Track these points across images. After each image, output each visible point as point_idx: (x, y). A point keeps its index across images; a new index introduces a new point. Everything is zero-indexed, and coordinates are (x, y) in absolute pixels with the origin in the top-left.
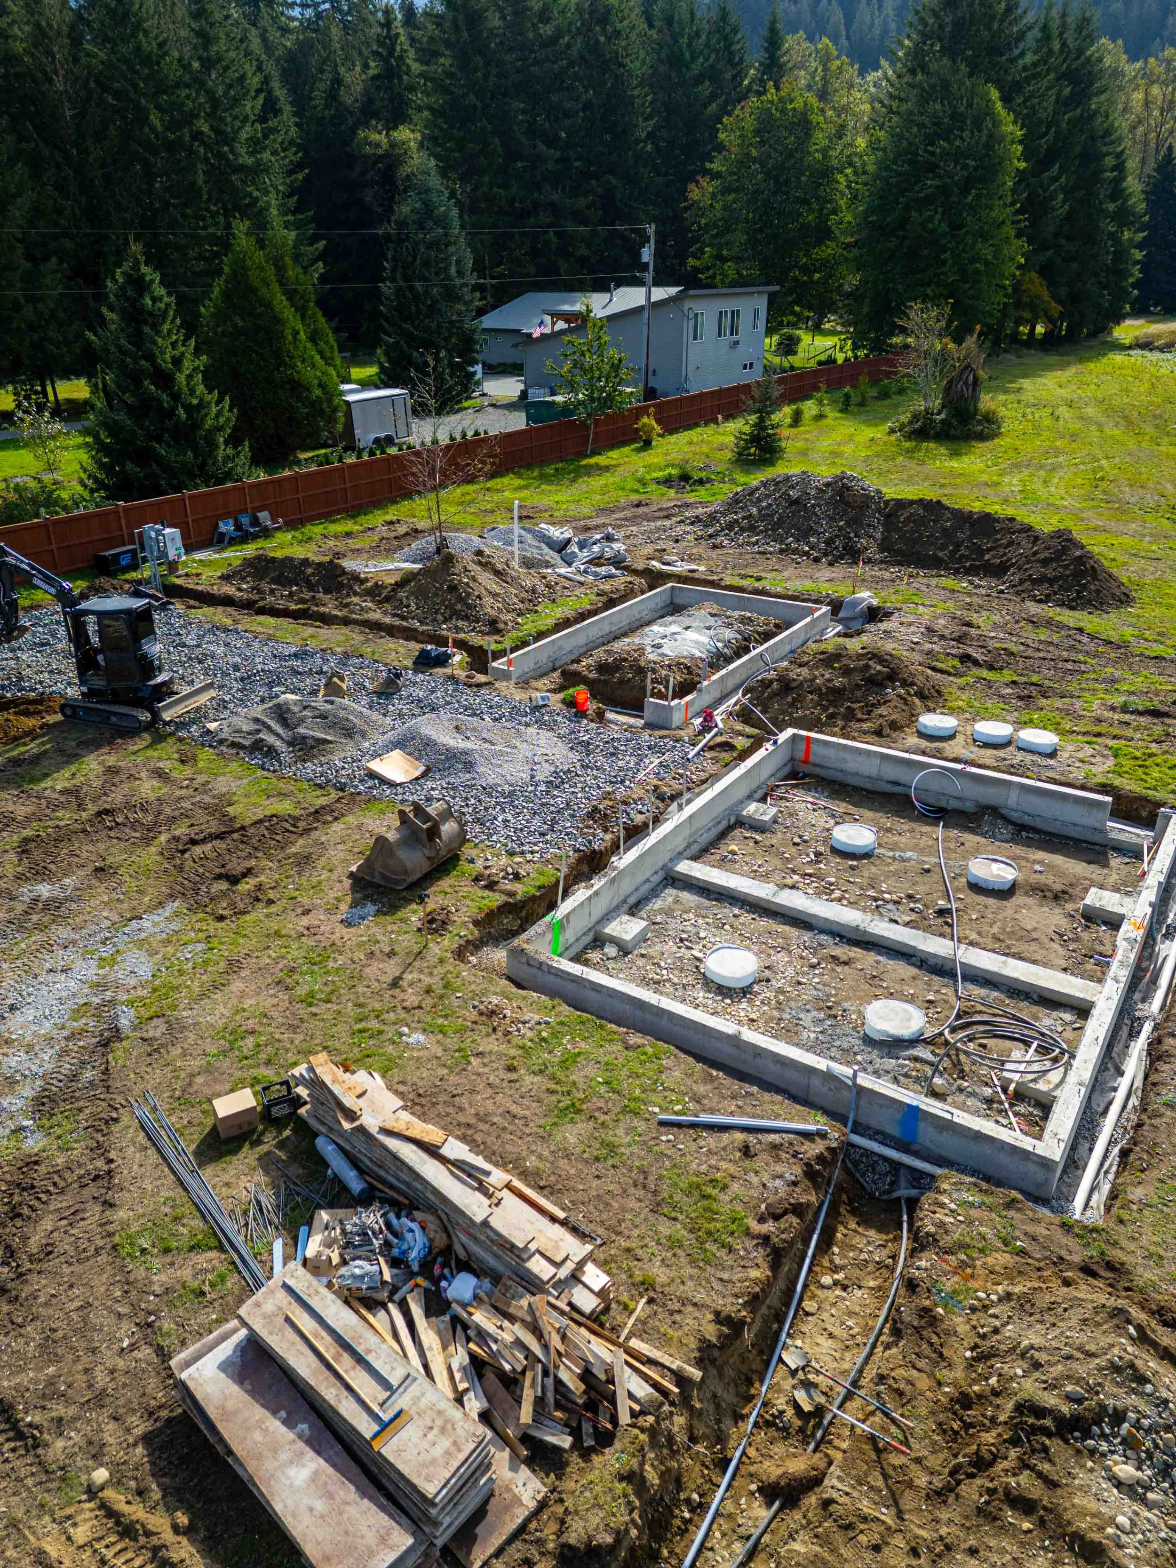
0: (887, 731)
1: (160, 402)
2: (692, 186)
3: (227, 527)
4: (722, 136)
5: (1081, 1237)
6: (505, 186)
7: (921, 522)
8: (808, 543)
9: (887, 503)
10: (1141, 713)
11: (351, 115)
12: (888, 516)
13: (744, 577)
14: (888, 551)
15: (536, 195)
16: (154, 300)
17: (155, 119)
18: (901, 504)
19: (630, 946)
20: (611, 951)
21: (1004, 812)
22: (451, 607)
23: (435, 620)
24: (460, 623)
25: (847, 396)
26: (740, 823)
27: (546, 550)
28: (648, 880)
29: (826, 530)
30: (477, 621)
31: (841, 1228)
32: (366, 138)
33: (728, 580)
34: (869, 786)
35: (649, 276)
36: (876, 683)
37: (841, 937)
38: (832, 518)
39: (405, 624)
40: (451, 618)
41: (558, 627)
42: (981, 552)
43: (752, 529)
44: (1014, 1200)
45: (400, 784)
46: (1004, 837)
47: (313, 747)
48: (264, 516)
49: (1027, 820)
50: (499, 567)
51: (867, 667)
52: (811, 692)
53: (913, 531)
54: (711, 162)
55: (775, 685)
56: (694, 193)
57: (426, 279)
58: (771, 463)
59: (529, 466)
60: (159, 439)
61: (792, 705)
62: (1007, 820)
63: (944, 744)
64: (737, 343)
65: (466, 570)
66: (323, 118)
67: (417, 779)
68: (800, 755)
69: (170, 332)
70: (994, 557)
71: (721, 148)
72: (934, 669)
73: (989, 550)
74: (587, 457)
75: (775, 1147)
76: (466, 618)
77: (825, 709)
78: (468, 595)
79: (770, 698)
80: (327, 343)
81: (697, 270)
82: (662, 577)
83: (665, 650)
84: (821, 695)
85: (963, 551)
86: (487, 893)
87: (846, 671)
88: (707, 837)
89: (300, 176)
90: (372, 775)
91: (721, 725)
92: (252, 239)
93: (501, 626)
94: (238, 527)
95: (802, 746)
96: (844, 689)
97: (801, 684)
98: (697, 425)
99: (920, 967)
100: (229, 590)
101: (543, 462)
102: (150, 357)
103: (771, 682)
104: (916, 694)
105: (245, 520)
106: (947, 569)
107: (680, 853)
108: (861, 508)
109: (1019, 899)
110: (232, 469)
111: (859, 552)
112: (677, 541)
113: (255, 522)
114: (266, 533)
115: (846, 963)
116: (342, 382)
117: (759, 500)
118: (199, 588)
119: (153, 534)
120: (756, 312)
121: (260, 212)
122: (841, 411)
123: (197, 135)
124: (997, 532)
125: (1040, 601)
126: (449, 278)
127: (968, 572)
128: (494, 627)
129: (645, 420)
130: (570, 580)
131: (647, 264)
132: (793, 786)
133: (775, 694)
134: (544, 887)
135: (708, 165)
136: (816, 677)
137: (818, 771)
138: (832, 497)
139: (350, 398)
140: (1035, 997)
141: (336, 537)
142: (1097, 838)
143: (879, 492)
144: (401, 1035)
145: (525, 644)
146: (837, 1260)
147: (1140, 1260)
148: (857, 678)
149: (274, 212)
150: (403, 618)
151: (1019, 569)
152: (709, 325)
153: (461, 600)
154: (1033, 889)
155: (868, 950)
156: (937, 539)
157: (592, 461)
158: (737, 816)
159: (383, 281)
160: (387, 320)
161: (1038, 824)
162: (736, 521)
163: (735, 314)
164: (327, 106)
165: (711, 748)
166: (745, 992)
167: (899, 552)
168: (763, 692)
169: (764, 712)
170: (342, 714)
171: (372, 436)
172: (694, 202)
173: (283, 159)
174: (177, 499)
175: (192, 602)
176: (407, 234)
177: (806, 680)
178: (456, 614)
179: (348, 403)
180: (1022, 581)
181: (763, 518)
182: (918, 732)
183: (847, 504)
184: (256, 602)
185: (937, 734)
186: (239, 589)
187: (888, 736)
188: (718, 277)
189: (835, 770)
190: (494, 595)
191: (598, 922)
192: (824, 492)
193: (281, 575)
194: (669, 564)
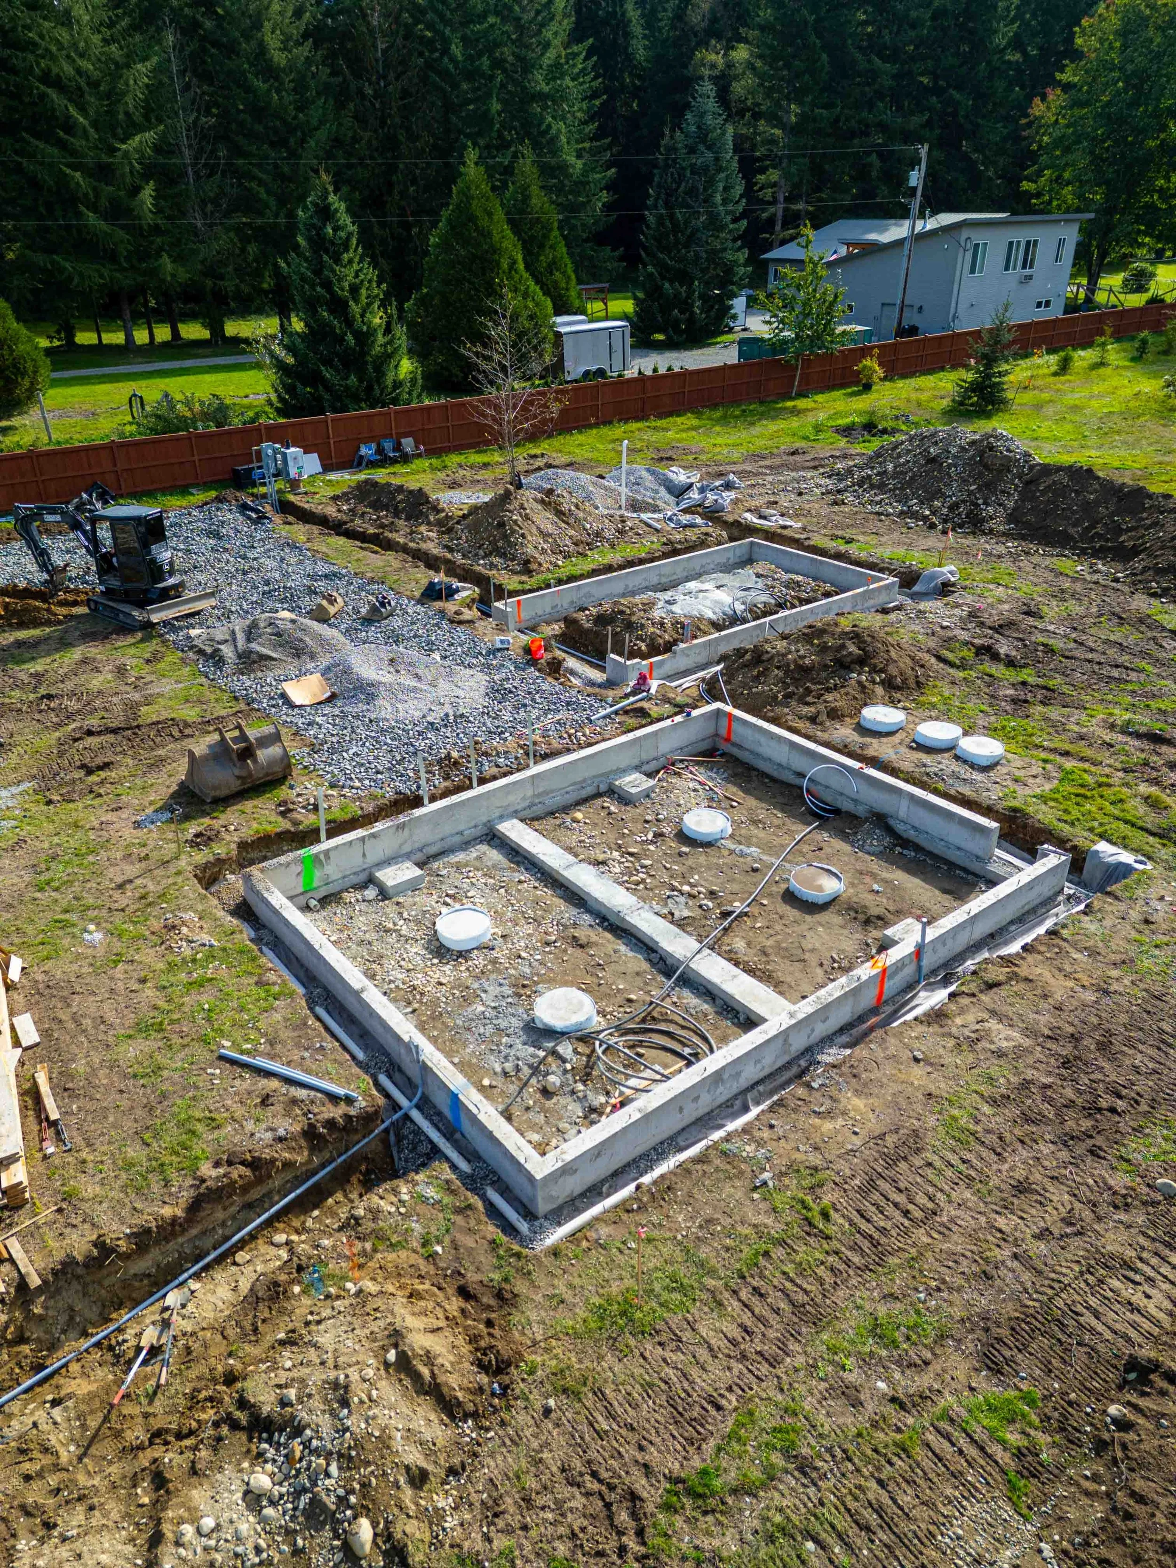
0: (823, 717)
1: (333, 328)
2: (1037, 100)
3: (366, 451)
4: (1079, 41)
5: (499, 1257)
6: (828, 106)
7: (1061, 491)
8: (930, 507)
9: (1032, 468)
10: (1138, 736)
11: (696, 35)
12: (1028, 483)
13: (834, 537)
14: (1016, 522)
15: (865, 114)
16: (336, 229)
17: (456, 50)
18: (1047, 470)
19: (391, 892)
20: (371, 893)
21: (892, 822)
22: (494, 543)
23: (476, 555)
24: (496, 560)
25: (1144, 342)
26: (612, 792)
27: (663, 492)
28: (461, 833)
29: (954, 492)
30: (513, 560)
31: (339, 1196)
32: (703, 59)
33: (817, 540)
34: (775, 774)
35: (915, 204)
36: (844, 665)
37: (604, 919)
38: (964, 481)
39: (449, 556)
40: (491, 554)
41: (594, 573)
42: (1119, 531)
43: (881, 487)
44: (469, 1207)
45: (300, 707)
46: (873, 849)
47: (254, 662)
48: (408, 444)
49: (911, 834)
50: (565, 507)
51: (843, 646)
52: (778, 668)
53: (1049, 502)
54: (1062, 72)
55: (748, 657)
56: (1038, 108)
57: (688, 206)
58: (988, 415)
59: (714, 406)
60: (328, 363)
61: (756, 678)
62: (890, 831)
63: (874, 741)
64: (1030, 277)
65: (522, 507)
66: (667, 39)
67: (319, 703)
68: (723, 732)
69: (350, 261)
70: (1131, 538)
71: (1076, 55)
72: (939, 658)
73: (1129, 530)
74: (792, 399)
75: (294, 1102)
76: (503, 555)
77: (786, 686)
78: (513, 532)
79: (737, 669)
80: (564, 273)
81: (1029, 195)
82: (750, 530)
83: (676, 608)
84: (787, 672)
85: (1099, 529)
86: (280, 819)
87: (824, 649)
88: (559, 800)
89: (597, 102)
90: (284, 696)
91: (653, 691)
92: (482, 169)
93: (534, 566)
94: (380, 451)
95: (724, 722)
96: (813, 667)
97: (772, 658)
98: (942, 369)
99: (653, 964)
100: (331, 511)
101: (735, 401)
102: (327, 285)
103: (746, 651)
104: (882, 682)
105: (388, 445)
106: (1073, 548)
107: (516, 812)
108: (1000, 472)
109: (830, 917)
110: (399, 394)
111: (983, 520)
112: (800, 494)
113: (398, 447)
114: (406, 459)
115: (582, 946)
116: (558, 313)
117: (899, 456)
118: (307, 506)
119: (270, 452)
120: (1061, 242)
121: (552, 139)
122: (1133, 359)
123: (498, 64)
124: (1144, 510)
125: (1154, 595)
126: (714, 205)
127: (1099, 553)
128: (526, 567)
129: (868, 362)
130: (649, 526)
131: (915, 189)
132: (698, 763)
133: (745, 666)
134: (334, 821)
135: (1059, 76)
136: (790, 652)
137: (735, 751)
138: (974, 456)
139: (563, 330)
140: (742, 1018)
141: (472, 467)
142: (975, 866)
143: (1027, 455)
144: (86, 930)
145: (548, 586)
146: (309, 1223)
147: (539, 1298)
148: (828, 659)
149: (563, 139)
150: (451, 550)
151: (1149, 556)
152: (994, 256)
153: (505, 537)
154: (850, 908)
155: (619, 937)
156: (1075, 512)
157: (790, 404)
158: (611, 784)
159: (648, 209)
160: (645, 249)
161: (921, 841)
162: (869, 477)
163: (1030, 245)
164: (673, 27)
165: (626, 712)
166: (463, 955)
167: (1028, 524)
168: (735, 662)
169: (726, 683)
170: (299, 634)
171: (582, 369)
172: (1036, 118)
173: (581, 84)
174: (319, 421)
175: (291, 518)
176: (674, 160)
177: (778, 654)
178: (497, 551)
179: (559, 335)
180: (1145, 569)
181: (896, 475)
182: (858, 724)
183: (986, 467)
184: (345, 523)
185: (875, 728)
186: (339, 511)
187: (821, 724)
188: (1055, 203)
189: (752, 752)
190: (545, 535)
191: (377, 865)
192: (966, 451)
193: (378, 500)
194: (764, 518)
